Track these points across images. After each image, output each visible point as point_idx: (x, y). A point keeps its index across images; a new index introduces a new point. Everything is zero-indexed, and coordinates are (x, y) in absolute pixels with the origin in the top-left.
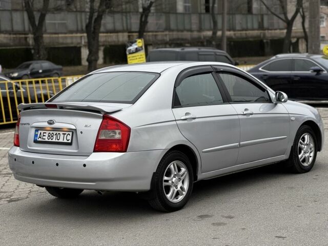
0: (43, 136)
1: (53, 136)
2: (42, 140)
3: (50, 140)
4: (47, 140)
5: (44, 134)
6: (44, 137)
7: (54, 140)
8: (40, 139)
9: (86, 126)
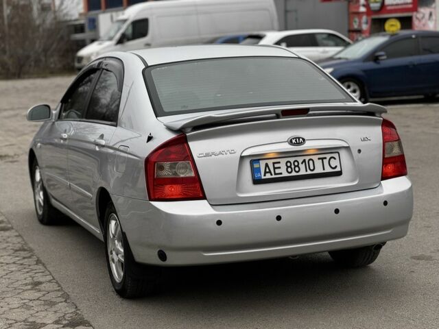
0: (275, 168)
1: (298, 166)
2: (274, 176)
3: (294, 174)
4: (285, 174)
5: (276, 166)
6: (277, 171)
7: (303, 172)
8: (268, 176)
9: (364, 140)
